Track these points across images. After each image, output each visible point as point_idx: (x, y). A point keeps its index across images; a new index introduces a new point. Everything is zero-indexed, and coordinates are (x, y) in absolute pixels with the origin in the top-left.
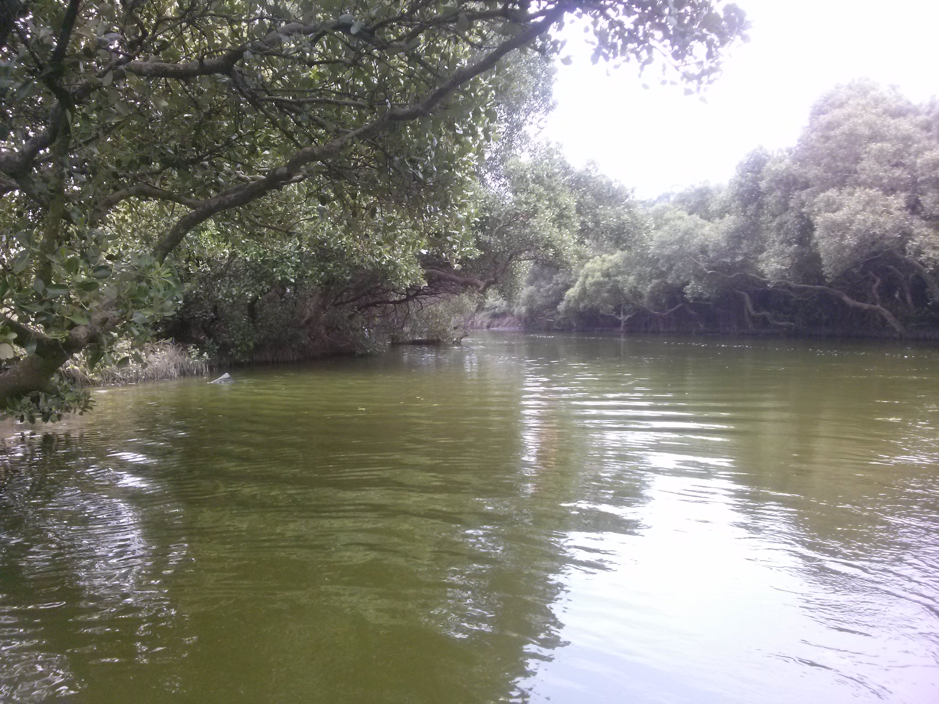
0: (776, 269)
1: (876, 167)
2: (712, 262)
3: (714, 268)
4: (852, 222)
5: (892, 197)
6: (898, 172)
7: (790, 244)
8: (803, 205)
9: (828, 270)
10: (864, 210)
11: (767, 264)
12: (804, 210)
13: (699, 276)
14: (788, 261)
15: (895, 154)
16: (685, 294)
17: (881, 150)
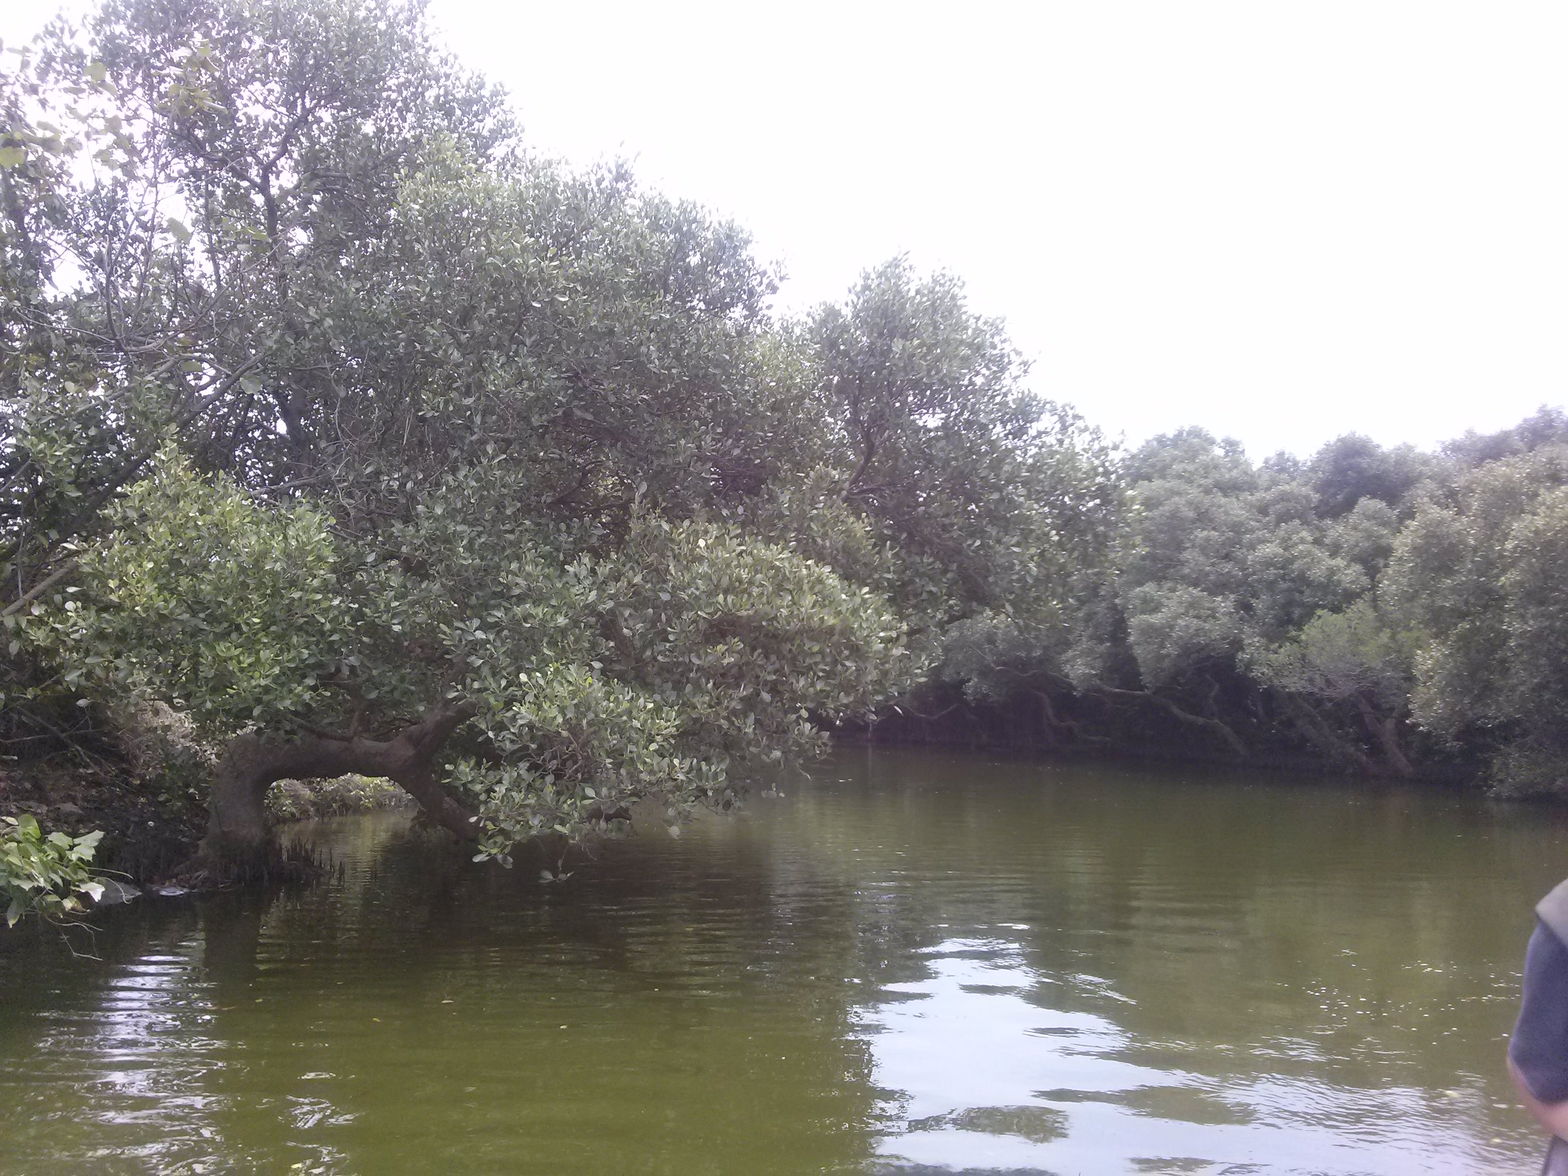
0: (1084, 674)
1: (1202, 559)
2: (1001, 655)
3: (1004, 664)
4: (1172, 627)
5: (1219, 599)
6: (1227, 567)
7: (1101, 641)
8: (1116, 595)
9: (1146, 679)
10: (1186, 614)
11: (1073, 666)
12: (1117, 601)
13: (985, 673)
14: (1098, 663)
15: (1223, 544)
16: (965, 694)
17: (1207, 540)
